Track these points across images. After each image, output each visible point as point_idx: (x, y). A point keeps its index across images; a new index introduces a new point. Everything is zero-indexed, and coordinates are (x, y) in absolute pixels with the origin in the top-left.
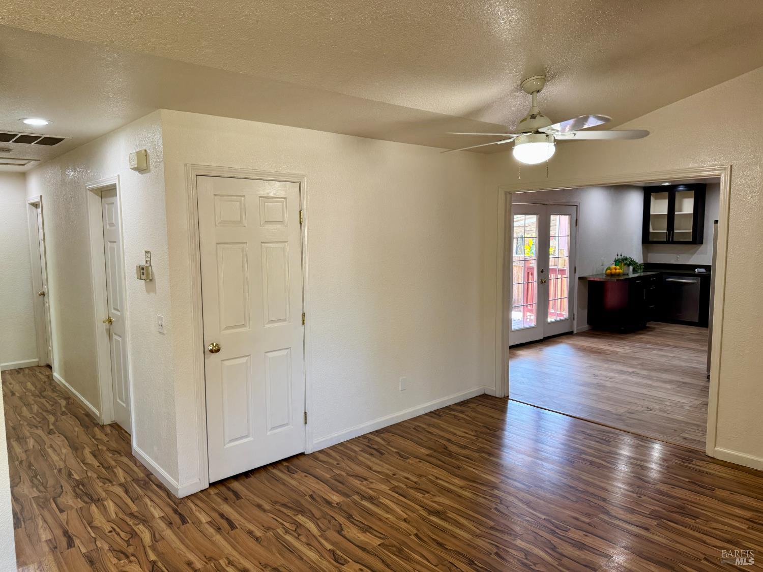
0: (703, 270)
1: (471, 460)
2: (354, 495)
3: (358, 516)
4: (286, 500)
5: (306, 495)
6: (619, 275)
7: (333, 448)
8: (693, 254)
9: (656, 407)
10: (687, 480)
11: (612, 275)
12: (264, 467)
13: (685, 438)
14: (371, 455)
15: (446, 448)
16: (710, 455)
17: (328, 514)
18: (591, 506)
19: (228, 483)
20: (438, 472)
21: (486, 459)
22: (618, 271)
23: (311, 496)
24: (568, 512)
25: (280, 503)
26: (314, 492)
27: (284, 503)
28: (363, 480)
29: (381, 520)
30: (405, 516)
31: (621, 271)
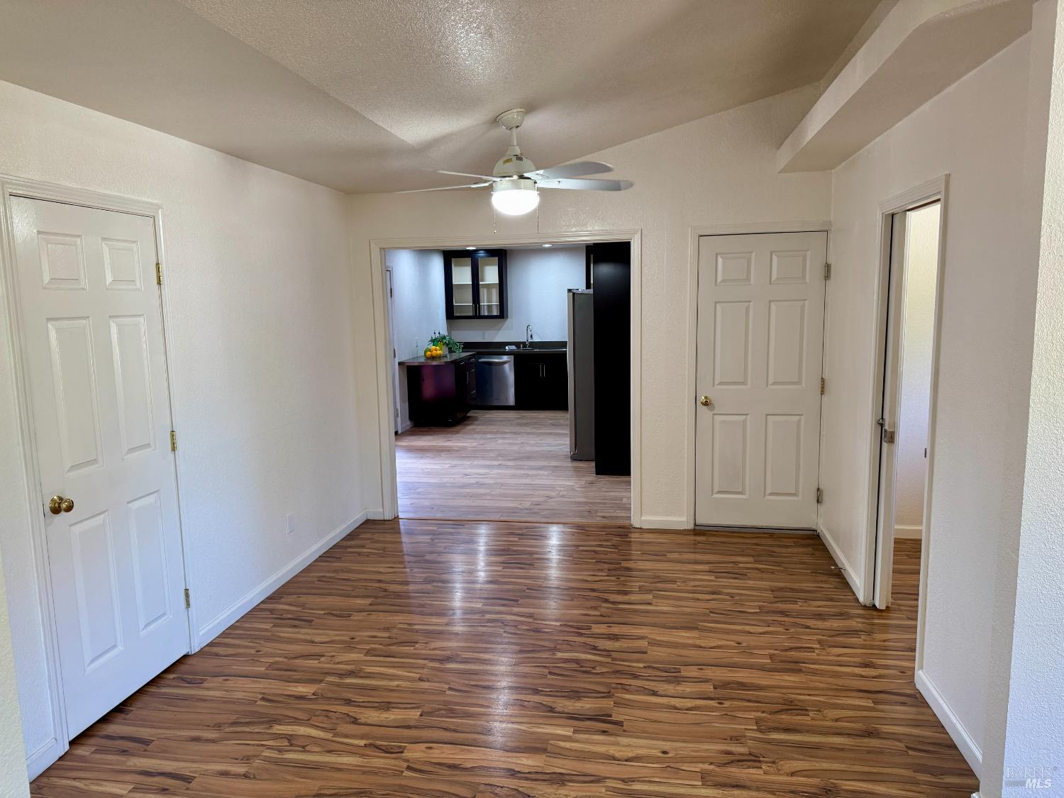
0: (513, 347)
1: (428, 593)
2: (326, 677)
3: (357, 697)
4: (233, 718)
5: (256, 702)
6: (439, 357)
7: (224, 634)
8: (500, 329)
9: (553, 494)
10: (594, 561)
11: (433, 358)
12: (141, 691)
13: (604, 517)
14: (295, 626)
15: (385, 590)
16: (637, 527)
17: (317, 710)
18: (588, 600)
19: (98, 731)
20: (404, 618)
21: (442, 587)
22: (438, 352)
23: (263, 699)
24: (576, 612)
25: (227, 723)
26: (264, 693)
27: (232, 721)
28: (319, 657)
29: (392, 690)
30: (418, 676)
31: (441, 352)
